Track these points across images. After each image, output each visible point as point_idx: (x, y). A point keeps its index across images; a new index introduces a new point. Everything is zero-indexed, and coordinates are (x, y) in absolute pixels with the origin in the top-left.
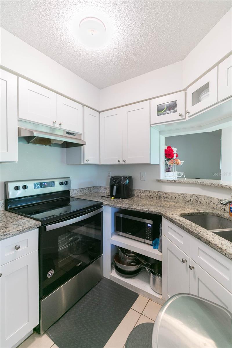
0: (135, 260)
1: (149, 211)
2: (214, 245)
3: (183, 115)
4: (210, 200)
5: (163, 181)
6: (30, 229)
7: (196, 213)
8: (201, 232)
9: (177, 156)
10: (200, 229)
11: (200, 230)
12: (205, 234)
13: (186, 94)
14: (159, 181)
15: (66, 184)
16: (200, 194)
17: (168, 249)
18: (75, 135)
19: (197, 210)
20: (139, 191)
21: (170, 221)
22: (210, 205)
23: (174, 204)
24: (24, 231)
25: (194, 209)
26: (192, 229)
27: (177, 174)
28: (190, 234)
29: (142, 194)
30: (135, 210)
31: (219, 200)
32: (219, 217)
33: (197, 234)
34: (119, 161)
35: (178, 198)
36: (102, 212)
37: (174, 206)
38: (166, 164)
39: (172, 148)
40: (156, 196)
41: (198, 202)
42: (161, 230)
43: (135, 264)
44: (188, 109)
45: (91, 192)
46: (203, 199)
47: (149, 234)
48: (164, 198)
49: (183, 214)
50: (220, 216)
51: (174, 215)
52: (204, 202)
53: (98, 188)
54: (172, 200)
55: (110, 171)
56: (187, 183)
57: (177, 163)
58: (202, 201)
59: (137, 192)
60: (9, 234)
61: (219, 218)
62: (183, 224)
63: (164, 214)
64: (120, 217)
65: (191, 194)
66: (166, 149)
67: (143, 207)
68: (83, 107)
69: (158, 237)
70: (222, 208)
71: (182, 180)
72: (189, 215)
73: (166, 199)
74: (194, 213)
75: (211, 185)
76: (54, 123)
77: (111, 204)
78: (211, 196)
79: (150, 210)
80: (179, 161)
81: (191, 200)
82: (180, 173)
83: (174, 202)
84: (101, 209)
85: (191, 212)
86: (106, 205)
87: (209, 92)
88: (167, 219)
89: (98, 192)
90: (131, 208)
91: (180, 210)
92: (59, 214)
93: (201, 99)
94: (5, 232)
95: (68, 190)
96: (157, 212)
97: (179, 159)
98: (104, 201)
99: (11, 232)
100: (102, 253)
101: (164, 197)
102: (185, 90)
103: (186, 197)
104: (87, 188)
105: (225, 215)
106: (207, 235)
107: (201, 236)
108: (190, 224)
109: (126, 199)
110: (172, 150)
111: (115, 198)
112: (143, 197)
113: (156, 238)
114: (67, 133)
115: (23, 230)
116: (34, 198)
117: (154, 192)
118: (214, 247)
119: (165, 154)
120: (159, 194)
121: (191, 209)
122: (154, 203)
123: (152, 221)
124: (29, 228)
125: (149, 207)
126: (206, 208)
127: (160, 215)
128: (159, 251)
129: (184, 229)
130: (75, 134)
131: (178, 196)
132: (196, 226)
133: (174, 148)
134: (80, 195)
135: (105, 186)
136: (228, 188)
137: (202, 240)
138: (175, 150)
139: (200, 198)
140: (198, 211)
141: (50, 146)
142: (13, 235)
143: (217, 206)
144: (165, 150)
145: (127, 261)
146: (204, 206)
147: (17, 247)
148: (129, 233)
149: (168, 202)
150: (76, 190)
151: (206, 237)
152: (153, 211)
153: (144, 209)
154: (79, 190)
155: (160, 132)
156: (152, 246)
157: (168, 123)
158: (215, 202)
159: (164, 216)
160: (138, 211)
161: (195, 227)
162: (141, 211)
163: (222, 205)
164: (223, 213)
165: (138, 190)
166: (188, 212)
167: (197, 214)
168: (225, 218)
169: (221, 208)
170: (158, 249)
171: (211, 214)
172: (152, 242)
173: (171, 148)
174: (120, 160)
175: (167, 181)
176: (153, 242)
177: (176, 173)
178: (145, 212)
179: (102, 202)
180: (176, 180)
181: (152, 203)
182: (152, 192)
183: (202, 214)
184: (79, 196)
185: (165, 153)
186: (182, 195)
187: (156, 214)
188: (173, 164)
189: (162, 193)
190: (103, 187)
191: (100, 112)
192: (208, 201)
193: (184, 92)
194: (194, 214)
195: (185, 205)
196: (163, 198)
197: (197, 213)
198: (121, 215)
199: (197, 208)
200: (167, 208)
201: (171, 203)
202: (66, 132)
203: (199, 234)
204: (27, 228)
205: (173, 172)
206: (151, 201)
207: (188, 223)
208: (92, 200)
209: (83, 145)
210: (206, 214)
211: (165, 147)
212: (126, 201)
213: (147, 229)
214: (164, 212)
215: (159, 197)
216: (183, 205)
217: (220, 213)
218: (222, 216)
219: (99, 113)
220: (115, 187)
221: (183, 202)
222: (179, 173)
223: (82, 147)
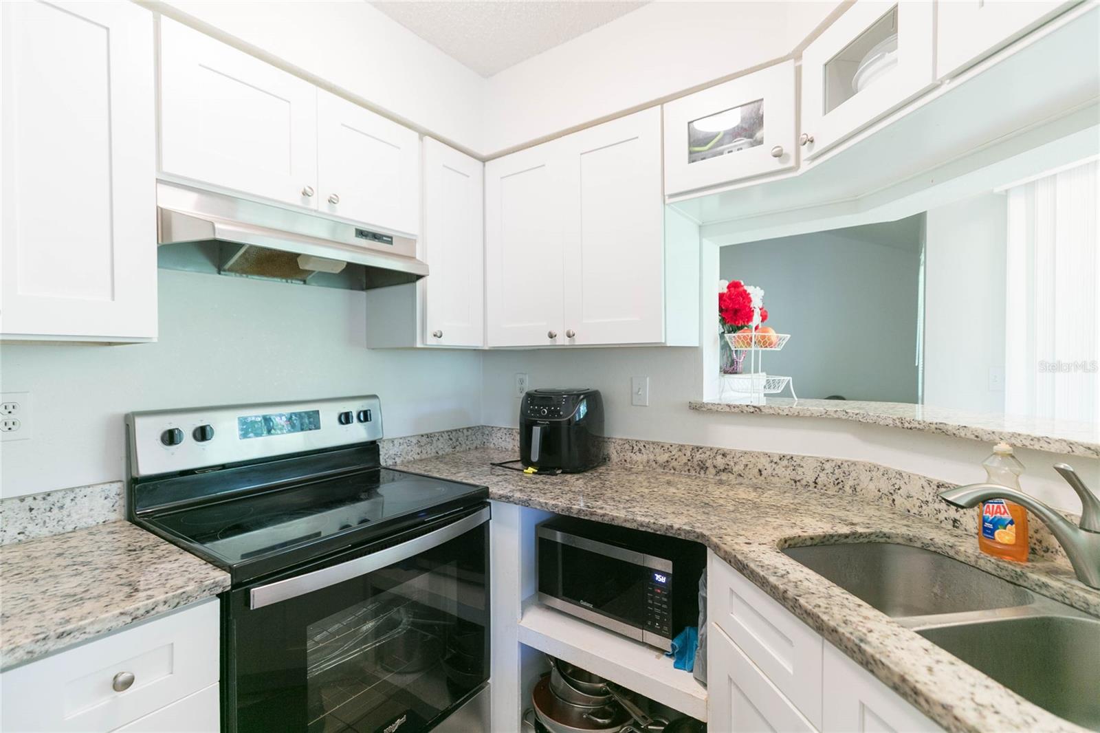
0: (609, 707)
1: (656, 527)
2: (939, 710)
3: (787, 155)
4: (894, 481)
5: (715, 408)
6: (178, 603)
7: (840, 536)
8: (871, 631)
9: (764, 318)
10: (866, 618)
11: (870, 625)
12: (890, 643)
13: (798, 72)
14: (697, 408)
15: (362, 419)
16: (853, 459)
17: (730, 679)
18: (391, 243)
19: (844, 521)
20: (627, 446)
21: (740, 571)
22: (894, 500)
23: (753, 495)
24: (153, 612)
25: (834, 517)
26: (833, 618)
27: (764, 383)
28: (822, 635)
29: (638, 457)
30: (606, 518)
31: (929, 482)
32: (935, 552)
33: (857, 641)
34: (551, 336)
35: (770, 471)
36: (488, 522)
37: (756, 506)
38: (725, 347)
39: (746, 288)
40: (686, 464)
41: (847, 488)
42: (705, 599)
43: (607, 721)
44: (807, 130)
45: (458, 448)
46: (864, 478)
47: (658, 611)
48: (717, 473)
49: (790, 539)
50: (939, 550)
51: (754, 547)
52: (870, 487)
53: (483, 434)
54: (745, 481)
55: (525, 374)
56: (804, 417)
57: (764, 342)
58: (862, 486)
59: (619, 448)
60: (82, 630)
61: (937, 557)
62: (791, 593)
63: (715, 540)
64: (557, 543)
65: (817, 459)
66: (725, 290)
67: (636, 510)
68: (421, 139)
69: (695, 624)
70: (946, 515)
71: (783, 405)
72: (815, 542)
73: (724, 477)
74: (832, 536)
75: (899, 424)
76: (305, 193)
77: (518, 495)
78: (898, 468)
79: (662, 521)
80: (772, 334)
81: (819, 480)
82: (777, 378)
83: (756, 488)
84: (483, 514)
85: (820, 532)
86: (501, 498)
87: (895, 48)
88: (725, 559)
89: (483, 447)
90: (592, 514)
91: (779, 522)
92: (337, 531)
93: (859, 85)
94: (68, 621)
95: (374, 443)
96: (689, 532)
97: (773, 329)
98: (497, 484)
99: (92, 623)
100: (488, 677)
101: (715, 467)
102: (797, 55)
103: (800, 470)
104: (443, 432)
105: (962, 549)
106: (900, 653)
107: (872, 656)
108: (822, 589)
109: (577, 476)
110: (746, 297)
111: (539, 470)
112: (641, 467)
113: (687, 629)
114: (361, 233)
115: (148, 612)
116: (240, 473)
117: (681, 448)
118: (938, 719)
119: (721, 310)
120: (698, 456)
121: (822, 516)
122: (678, 490)
123: (671, 562)
124: (177, 601)
125: (658, 508)
126: (878, 513)
127: (699, 541)
128: (696, 679)
129: (798, 611)
130: (391, 238)
131: (768, 466)
132: (845, 602)
133: (752, 287)
134: (417, 457)
135: (510, 427)
136: (973, 437)
137: (883, 673)
138: (757, 296)
139: (854, 474)
140: (849, 527)
141: (305, 282)
142: (99, 635)
143: (924, 507)
144: (721, 296)
145: (578, 707)
146: (868, 504)
147: (121, 679)
148: (585, 604)
149: (732, 487)
150: (401, 441)
151: (897, 664)
152: (672, 527)
153: (639, 518)
154: (414, 441)
155: (700, 226)
156: (671, 656)
157: (731, 189)
158: (914, 489)
159: (717, 548)
160: (616, 523)
161: (843, 606)
162: (628, 525)
163: (943, 506)
164: (952, 540)
165: (622, 439)
166: (810, 533)
167: (845, 540)
168: (962, 559)
169: (941, 516)
170: (692, 671)
171: (900, 540)
172: (670, 642)
173: (741, 289)
174: (554, 332)
175: (728, 409)
176: (674, 644)
177: (762, 378)
178: (641, 529)
179: (488, 488)
180: (760, 405)
181: (672, 490)
182: (671, 449)
183: (866, 540)
184: (415, 461)
185: (720, 307)
186: (785, 462)
187: (682, 537)
188: (749, 345)
189: (708, 453)
190: (500, 429)
191: (484, 160)
192: (886, 487)
193: (790, 64)
194: (833, 541)
195: (796, 501)
196: (713, 471)
197: (847, 536)
198: (559, 537)
199: (842, 514)
200: (726, 515)
201: (743, 493)
202: (357, 230)
203: (863, 645)
204: (165, 602)
205: (748, 376)
206: (669, 483)
207: (813, 588)
208: (454, 478)
209: (419, 277)
210: (882, 540)
211: (723, 287)
212: (576, 482)
213: (652, 592)
214: (714, 532)
215: (698, 469)
216: (787, 500)
217: (940, 538)
218: (948, 549)
219: (480, 164)
220: (537, 431)
221: (788, 486)
222: (771, 378)
223: (419, 283)
